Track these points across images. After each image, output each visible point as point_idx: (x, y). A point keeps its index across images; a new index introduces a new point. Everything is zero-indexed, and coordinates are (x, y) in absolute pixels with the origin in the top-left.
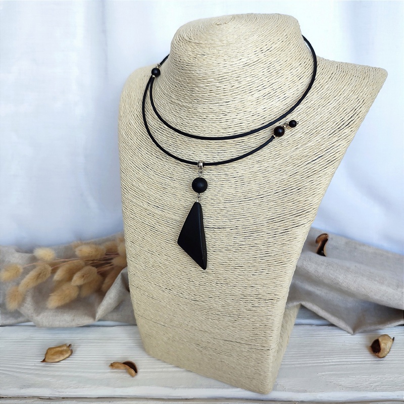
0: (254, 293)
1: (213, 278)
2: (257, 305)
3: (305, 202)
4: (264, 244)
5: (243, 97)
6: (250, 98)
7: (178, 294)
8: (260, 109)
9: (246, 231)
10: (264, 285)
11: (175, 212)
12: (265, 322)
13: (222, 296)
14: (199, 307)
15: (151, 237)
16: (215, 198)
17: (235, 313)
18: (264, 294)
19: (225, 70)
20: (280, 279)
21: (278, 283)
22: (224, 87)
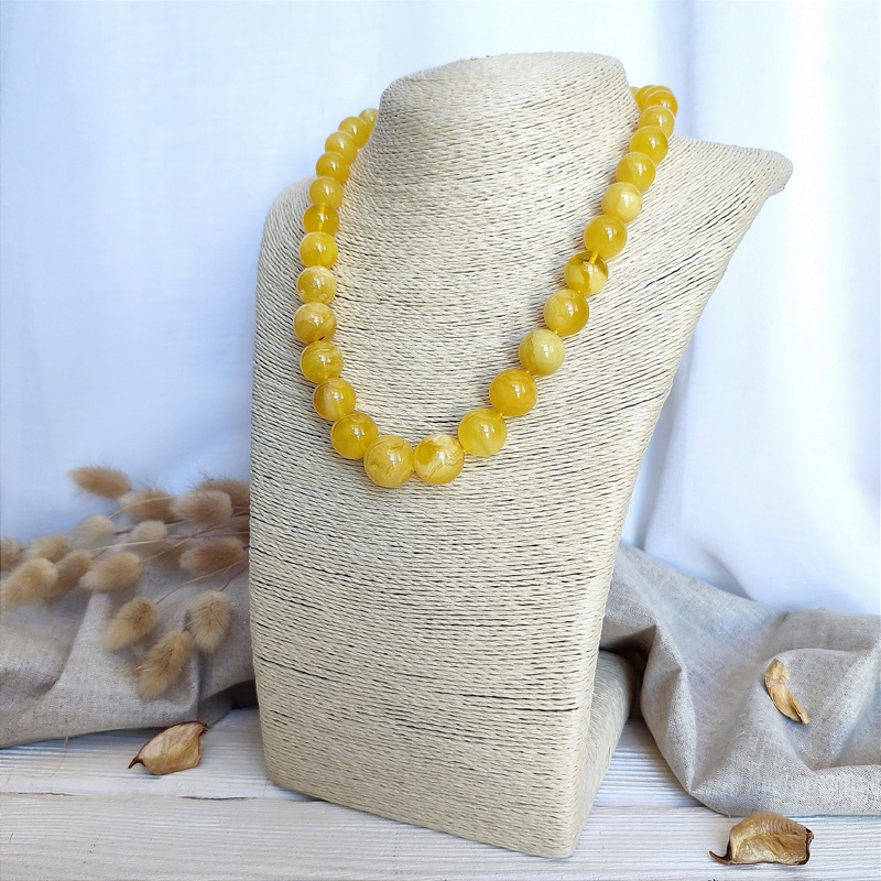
0: (538, 559)
1: (445, 533)
2: (543, 590)
3: (647, 357)
4: (561, 448)
5: (520, 166)
6: (533, 168)
7: (364, 582)
8: (553, 190)
9: (522, 423)
10: (560, 539)
11: (370, 397)
12: (561, 632)
13: (466, 575)
14: (410, 609)
15: (311, 458)
16: (458, 360)
17: (494, 615)
18: (561, 560)
19: (488, 112)
20: (595, 523)
21: (591, 532)
22: (485, 145)
